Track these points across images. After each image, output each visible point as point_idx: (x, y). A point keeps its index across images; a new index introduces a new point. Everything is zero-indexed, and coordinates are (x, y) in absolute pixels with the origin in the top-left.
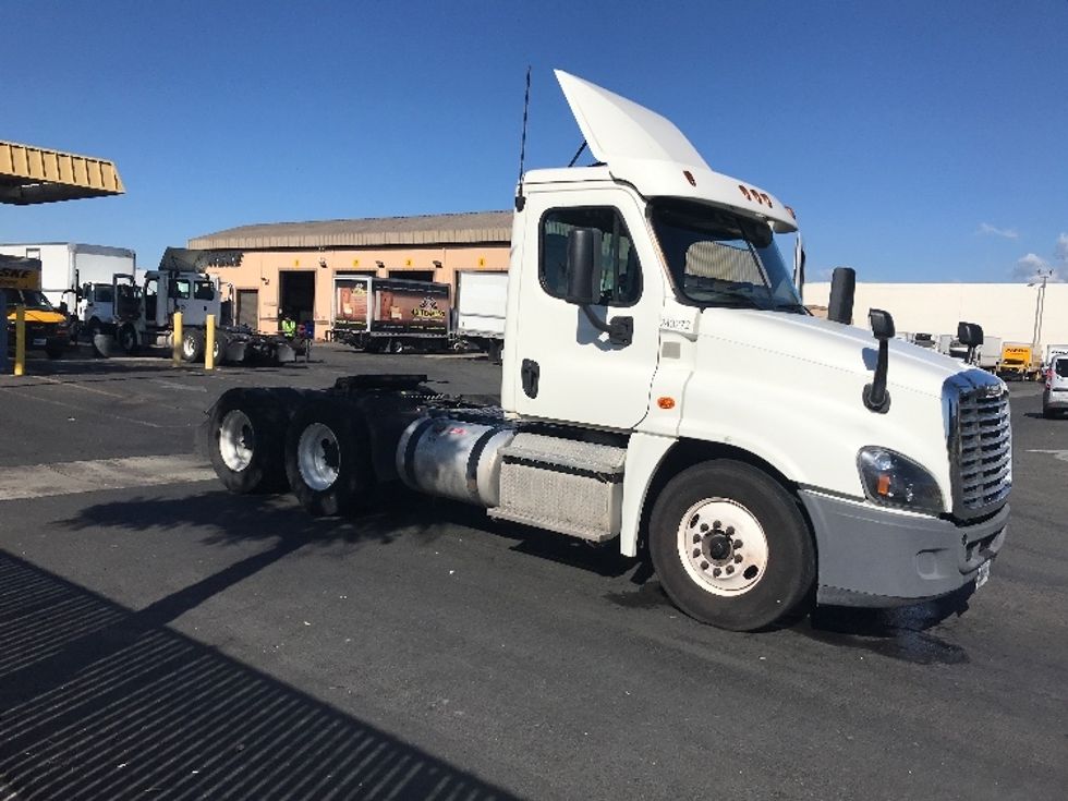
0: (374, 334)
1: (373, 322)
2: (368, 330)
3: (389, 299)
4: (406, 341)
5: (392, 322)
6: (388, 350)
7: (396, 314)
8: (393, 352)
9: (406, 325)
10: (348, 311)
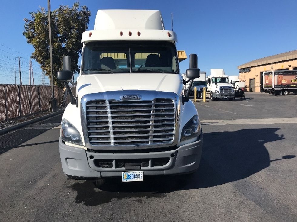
0: (275, 89)
1: (275, 85)
2: (273, 88)
3: (281, 78)
4: (289, 91)
5: (282, 85)
6: (281, 94)
7: (284, 82)
8: (283, 95)
9: (288, 86)
10: (267, 82)
